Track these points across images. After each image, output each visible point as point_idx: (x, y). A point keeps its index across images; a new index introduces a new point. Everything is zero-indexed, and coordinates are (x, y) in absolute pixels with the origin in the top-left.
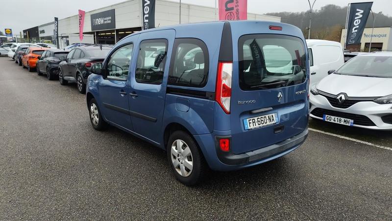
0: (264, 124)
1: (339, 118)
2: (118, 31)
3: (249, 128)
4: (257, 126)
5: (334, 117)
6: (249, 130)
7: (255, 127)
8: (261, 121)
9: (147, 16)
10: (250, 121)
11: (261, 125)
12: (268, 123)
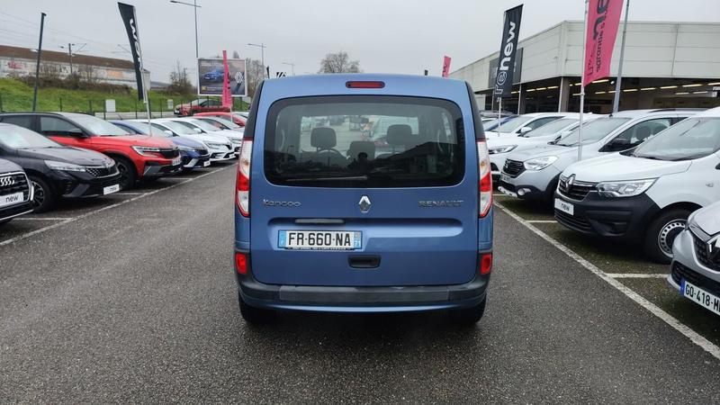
0: (324, 246)
1: (707, 293)
2: (526, 86)
3: (287, 246)
4: (306, 245)
5: (699, 289)
6: (286, 248)
7: (300, 245)
8: (318, 239)
9: (509, 59)
10: (292, 236)
11: (316, 246)
12: (333, 245)
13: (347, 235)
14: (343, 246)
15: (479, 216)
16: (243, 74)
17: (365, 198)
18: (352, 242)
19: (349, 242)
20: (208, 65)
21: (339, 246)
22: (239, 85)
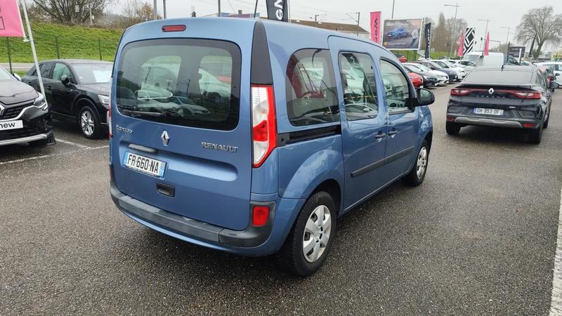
13: (157, 164)
14: (153, 173)
15: (253, 166)
16: (419, 31)
17: (165, 133)
18: (158, 171)
19: (156, 170)
20: (392, 25)
21: (151, 172)
22: (414, 40)
